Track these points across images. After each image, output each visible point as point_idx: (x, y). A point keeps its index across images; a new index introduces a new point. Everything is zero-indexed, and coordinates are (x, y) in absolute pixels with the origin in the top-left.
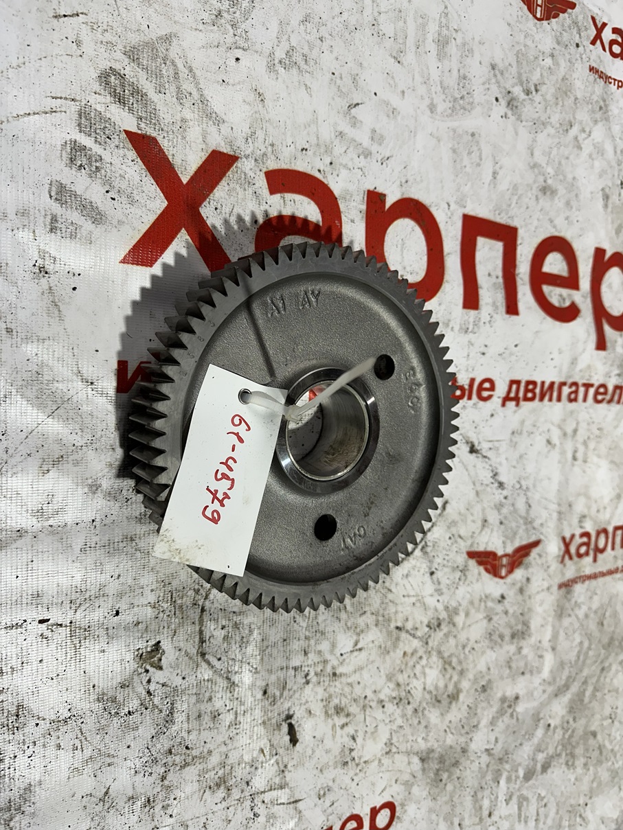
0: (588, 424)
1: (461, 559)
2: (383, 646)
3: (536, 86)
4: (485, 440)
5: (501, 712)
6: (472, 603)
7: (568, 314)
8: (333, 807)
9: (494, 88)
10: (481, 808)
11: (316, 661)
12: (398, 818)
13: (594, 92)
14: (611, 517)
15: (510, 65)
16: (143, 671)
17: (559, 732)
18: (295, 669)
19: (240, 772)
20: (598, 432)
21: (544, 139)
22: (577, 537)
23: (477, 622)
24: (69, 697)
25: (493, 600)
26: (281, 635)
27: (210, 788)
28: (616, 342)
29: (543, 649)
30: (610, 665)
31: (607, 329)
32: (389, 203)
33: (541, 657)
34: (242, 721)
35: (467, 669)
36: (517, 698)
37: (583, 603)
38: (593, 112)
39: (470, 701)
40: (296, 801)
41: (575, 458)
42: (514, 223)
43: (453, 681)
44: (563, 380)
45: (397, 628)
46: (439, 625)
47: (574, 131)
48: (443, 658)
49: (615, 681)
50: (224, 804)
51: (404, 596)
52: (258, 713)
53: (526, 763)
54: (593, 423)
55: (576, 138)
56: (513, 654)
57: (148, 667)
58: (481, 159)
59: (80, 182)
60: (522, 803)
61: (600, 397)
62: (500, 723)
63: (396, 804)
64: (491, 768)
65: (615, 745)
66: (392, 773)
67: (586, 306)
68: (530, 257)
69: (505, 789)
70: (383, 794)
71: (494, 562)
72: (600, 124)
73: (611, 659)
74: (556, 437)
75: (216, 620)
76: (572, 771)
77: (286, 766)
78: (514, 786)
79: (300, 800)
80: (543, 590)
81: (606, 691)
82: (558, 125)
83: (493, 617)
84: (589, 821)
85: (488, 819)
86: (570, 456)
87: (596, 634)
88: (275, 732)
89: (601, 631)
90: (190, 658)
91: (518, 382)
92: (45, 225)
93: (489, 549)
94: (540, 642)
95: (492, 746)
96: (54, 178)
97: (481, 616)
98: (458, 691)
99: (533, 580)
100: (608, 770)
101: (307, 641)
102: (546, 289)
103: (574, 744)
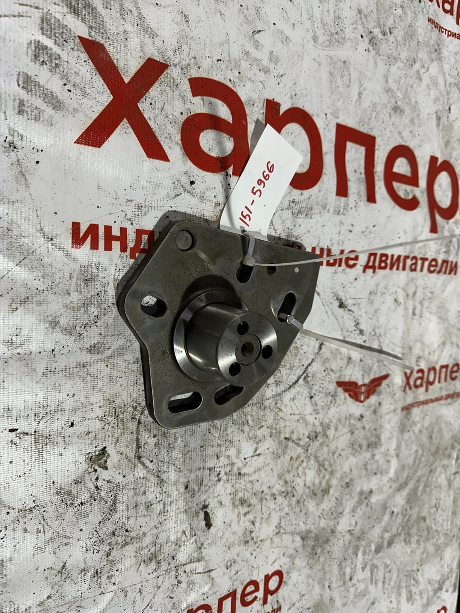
0: (424, 288)
1: (332, 387)
2: (275, 452)
3: (390, 29)
4: (350, 298)
5: (360, 503)
6: (340, 420)
7: (410, 204)
8: (237, 575)
9: (360, 27)
10: (344, 574)
11: (226, 463)
12: (285, 582)
13: (431, 38)
14: (438, 359)
15: (371, 11)
16: (93, 470)
17: (400, 517)
18: (210, 469)
19: (168, 549)
20: (430, 295)
21: (396, 70)
22: (415, 373)
23: (343, 435)
24: (34, 491)
25: (355, 419)
26: (199, 442)
27: (144, 562)
28: (444, 227)
29: (390, 455)
30: (436, 468)
31: (438, 217)
32: (283, 110)
33: (388, 461)
34: (169, 509)
35: (336, 470)
36: (371, 492)
37: (418, 422)
38: (431, 53)
39: (337, 494)
40: (210, 571)
41: (414, 314)
42: (374, 133)
43: (325, 479)
44: (407, 254)
45: (286, 438)
46: (316, 437)
47: (417, 66)
48: (318, 462)
49: (439, 480)
50: (155, 574)
51: (291, 414)
52: (181, 503)
53: (377, 540)
54: (427, 287)
55: (418, 72)
56: (369, 460)
57: (96, 467)
58: (350, 82)
59: (43, 75)
60: (373, 570)
61: (432, 269)
62: (359, 510)
63: (283, 572)
64: (352, 544)
65: (439, 527)
66: (281, 548)
67: (423, 200)
68: (384, 159)
69: (361, 559)
70: (274, 565)
71: (356, 390)
72: (435, 63)
73: (437, 464)
74: (401, 297)
75: (149, 431)
76: (408, 546)
77: (202, 544)
78: (368, 557)
79: (213, 570)
80: (390, 412)
81: (433, 487)
82: (405, 61)
83: (355, 431)
84: (420, 582)
85: (349, 582)
86: (410, 311)
87: (427, 445)
88: (195, 518)
89: (430, 443)
90: (130, 461)
91: (375, 255)
92: (14, 108)
93: (352, 380)
94: (388, 450)
95: (353, 528)
96: (22, 70)
97: (346, 430)
98: (329, 486)
99: (384, 404)
100: (434, 545)
101: (219, 448)
102: (396, 185)
103: (410, 526)
